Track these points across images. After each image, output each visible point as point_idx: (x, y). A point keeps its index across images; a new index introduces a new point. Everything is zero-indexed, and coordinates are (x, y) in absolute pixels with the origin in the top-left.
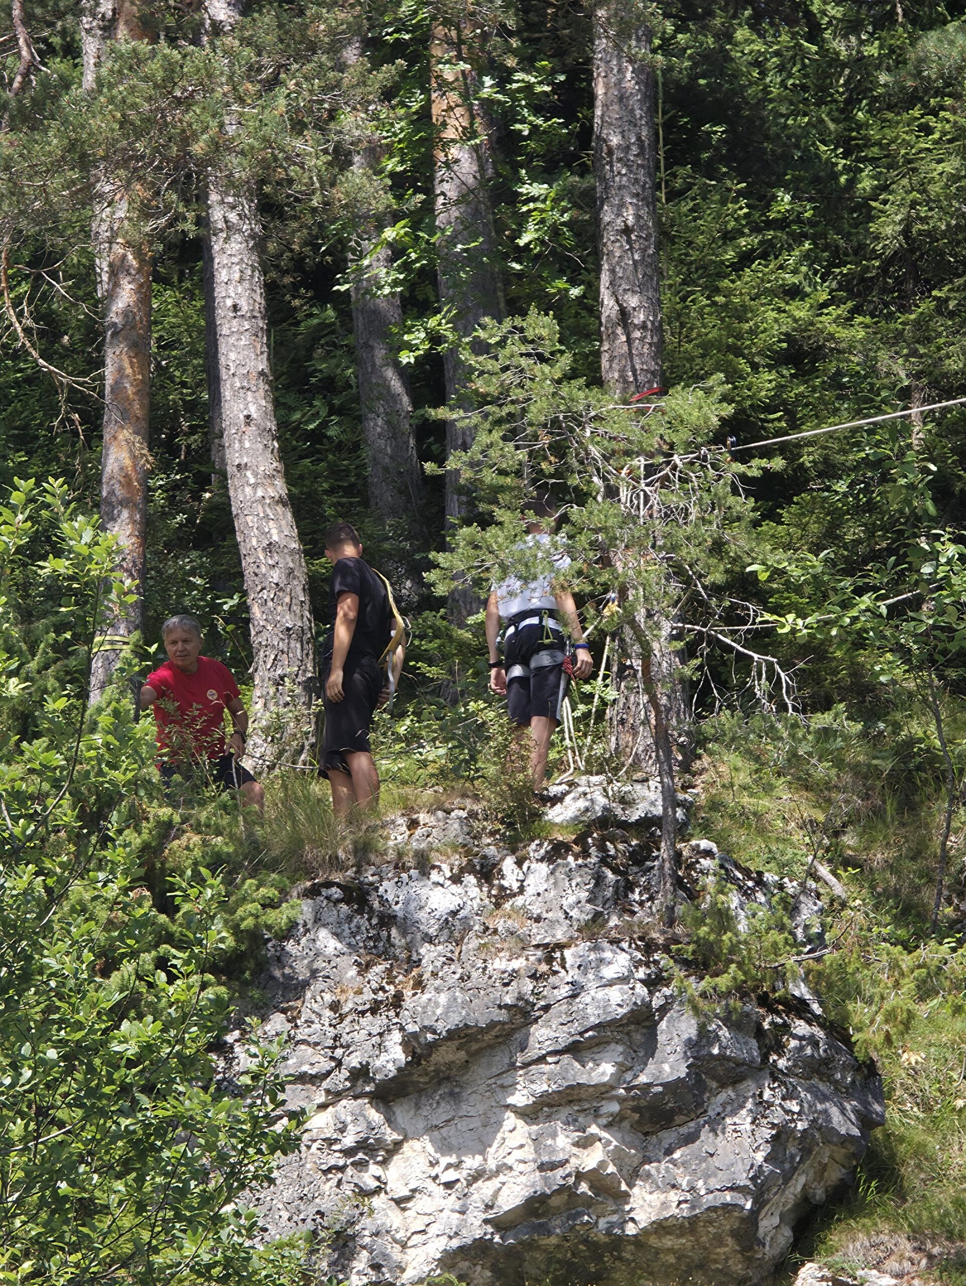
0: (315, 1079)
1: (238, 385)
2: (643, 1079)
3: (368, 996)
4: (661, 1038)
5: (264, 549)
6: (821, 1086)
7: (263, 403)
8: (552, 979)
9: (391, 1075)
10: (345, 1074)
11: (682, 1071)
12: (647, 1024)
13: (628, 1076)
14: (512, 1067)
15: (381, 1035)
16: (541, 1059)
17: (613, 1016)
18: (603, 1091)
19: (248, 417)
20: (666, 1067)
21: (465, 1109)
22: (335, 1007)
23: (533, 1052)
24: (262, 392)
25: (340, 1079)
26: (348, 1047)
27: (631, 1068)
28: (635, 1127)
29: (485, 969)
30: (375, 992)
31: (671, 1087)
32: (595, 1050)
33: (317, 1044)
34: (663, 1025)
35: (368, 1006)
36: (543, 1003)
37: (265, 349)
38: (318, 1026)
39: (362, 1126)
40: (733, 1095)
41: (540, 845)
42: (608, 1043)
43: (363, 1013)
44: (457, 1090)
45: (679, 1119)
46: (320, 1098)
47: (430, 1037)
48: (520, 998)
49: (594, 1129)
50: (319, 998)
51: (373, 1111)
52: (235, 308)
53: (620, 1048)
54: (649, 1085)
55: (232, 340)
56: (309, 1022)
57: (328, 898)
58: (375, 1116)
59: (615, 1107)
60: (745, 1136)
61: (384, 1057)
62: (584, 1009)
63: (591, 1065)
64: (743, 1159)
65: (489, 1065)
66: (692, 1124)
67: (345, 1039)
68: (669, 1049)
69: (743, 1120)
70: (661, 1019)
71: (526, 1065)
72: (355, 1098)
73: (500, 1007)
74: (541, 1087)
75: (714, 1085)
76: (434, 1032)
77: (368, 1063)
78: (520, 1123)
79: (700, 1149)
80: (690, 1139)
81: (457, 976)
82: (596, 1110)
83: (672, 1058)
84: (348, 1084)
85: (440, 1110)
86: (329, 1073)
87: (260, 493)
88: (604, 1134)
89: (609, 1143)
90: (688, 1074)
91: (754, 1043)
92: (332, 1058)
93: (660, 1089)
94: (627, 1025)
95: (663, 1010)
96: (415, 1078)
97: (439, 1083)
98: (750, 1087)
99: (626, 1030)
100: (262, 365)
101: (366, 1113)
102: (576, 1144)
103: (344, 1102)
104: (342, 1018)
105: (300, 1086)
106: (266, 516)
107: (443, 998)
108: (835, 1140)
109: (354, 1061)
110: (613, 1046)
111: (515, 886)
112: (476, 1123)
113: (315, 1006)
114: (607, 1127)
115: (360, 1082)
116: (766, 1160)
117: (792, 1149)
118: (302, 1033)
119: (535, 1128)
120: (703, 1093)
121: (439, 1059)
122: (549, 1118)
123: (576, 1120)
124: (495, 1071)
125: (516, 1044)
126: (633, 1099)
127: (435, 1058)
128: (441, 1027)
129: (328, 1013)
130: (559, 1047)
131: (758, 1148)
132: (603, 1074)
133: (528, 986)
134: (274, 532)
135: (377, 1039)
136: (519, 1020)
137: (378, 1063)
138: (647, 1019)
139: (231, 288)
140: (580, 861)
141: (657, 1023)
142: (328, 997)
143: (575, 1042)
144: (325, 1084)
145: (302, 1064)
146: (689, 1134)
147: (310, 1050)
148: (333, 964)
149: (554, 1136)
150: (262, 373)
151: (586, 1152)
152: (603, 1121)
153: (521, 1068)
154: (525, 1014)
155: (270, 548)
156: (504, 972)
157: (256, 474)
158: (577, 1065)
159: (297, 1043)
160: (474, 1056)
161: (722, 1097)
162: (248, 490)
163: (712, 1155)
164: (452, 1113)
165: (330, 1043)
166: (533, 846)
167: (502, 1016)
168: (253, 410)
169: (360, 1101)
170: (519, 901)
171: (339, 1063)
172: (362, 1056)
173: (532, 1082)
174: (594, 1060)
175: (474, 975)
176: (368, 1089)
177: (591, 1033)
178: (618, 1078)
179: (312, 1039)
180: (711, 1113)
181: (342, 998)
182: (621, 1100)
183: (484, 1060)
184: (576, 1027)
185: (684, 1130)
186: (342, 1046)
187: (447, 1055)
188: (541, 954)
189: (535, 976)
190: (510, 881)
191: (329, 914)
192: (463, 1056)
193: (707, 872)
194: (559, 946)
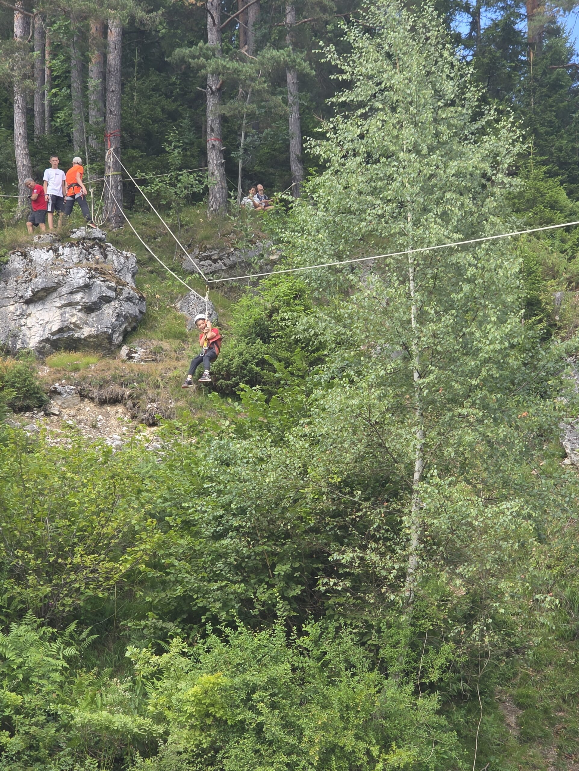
0: (11, 298)
1: (18, 125)
3: (24, 279)
5: (22, 166)
8: (67, 277)
9: (29, 298)
10: (18, 297)
11: (96, 299)
12: (89, 288)
13: (83, 300)
15: (27, 288)
16: (63, 295)
17: (80, 285)
18: (78, 303)
19: (20, 133)
20: (93, 298)
21: (45, 306)
22: (16, 281)
23: (61, 294)
26: (19, 291)
27: (84, 298)
28: (85, 312)
29: (51, 273)
30: (26, 278)
31: (94, 303)
32: (76, 293)
35: (24, 281)
36: (64, 282)
38: (12, 286)
39: (21, 310)
40: (109, 305)
42: (80, 292)
43: (23, 283)
44: (44, 302)
45: (95, 310)
46: (12, 303)
48: (59, 281)
49: (75, 312)
50: (12, 279)
52: (18, 106)
53: (82, 293)
54: (88, 302)
56: (10, 285)
57: (17, 255)
58: (24, 307)
59: (80, 307)
60: (110, 315)
61: (27, 294)
62: (74, 284)
63: (75, 297)
64: (109, 321)
65: (51, 296)
66: (98, 312)
67: (18, 289)
68: (94, 294)
69: (110, 311)
72: (20, 303)
73: (54, 283)
74: (63, 302)
75: (104, 302)
76: (38, 288)
77: (23, 295)
78: (58, 310)
79: (100, 318)
80: (98, 315)
81: (45, 275)
82: (76, 307)
83: (94, 296)
84: (18, 300)
85: (40, 307)
86: (14, 297)
87: (22, 152)
88: (77, 313)
89: (78, 316)
90: (98, 300)
91: (114, 293)
92: (15, 293)
93: (91, 303)
94: (84, 287)
95: (93, 284)
96: (34, 298)
97: (40, 300)
98: (113, 303)
99: (84, 289)
100: (24, 121)
101: (22, 307)
102: (71, 316)
103: (17, 304)
104: (18, 284)
105: (7, 300)
106: (23, 158)
107: (41, 280)
108: (133, 316)
109: (20, 294)
111: (62, 253)
112: (48, 310)
113: (11, 281)
115: (21, 299)
116: (115, 321)
117: (122, 318)
118: (8, 287)
119: (61, 311)
120: (102, 304)
122: (65, 309)
123: (71, 310)
124: (52, 298)
125: (58, 292)
126: (85, 305)
127: (39, 294)
128: (40, 287)
129: (15, 283)
130: (68, 293)
131: (113, 318)
132: (78, 299)
133: (61, 278)
134: (24, 162)
135: (25, 289)
136: (58, 286)
138: (89, 286)
140: (77, 248)
141: (92, 288)
142: (15, 279)
143: (71, 291)
144: (14, 299)
145: (7, 295)
147: (10, 291)
148: (17, 271)
149: (65, 314)
151: (73, 318)
152: (77, 310)
153: (58, 297)
154: (60, 284)
155: (24, 165)
156: (56, 274)
157: (21, 147)
158: (71, 297)
159: (7, 290)
160: (48, 294)
161: (106, 305)
163: (102, 319)
164: (42, 307)
165: (15, 290)
166: (67, 244)
167: (54, 285)
170: (62, 257)
171: (17, 295)
172: (22, 293)
173: (61, 301)
175: (49, 275)
176: (23, 301)
177: (75, 289)
178: (81, 300)
179: (11, 289)
180: (103, 309)
181: (18, 279)
182: (82, 305)
184: (72, 288)
186: (17, 291)
187: (42, 294)
188: (65, 270)
189: (63, 275)
190: (60, 252)
191: (17, 259)
192: (45, 294)
193: (109, 251)
194: (69, 268)
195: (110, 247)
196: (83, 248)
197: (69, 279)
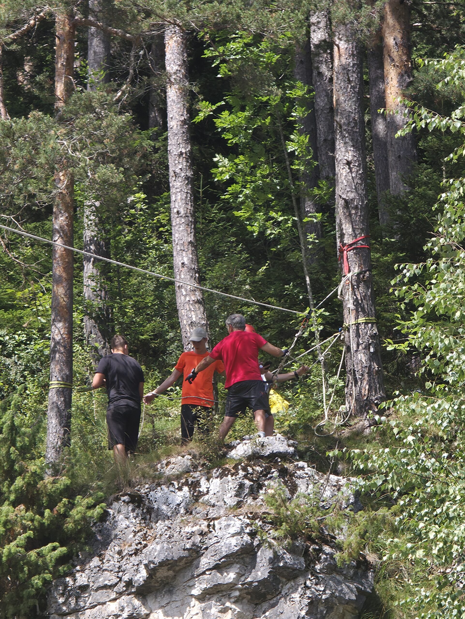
0: (111, 587)
1: (179, 249)
2: (249, 580)
3: (134, 547)
4: (258, 560)
5: (189, 325)
6: (338, 577)
7: (191, 256)
8: (210, 535)
9: (141, 584)
10: (123, 584)
11: (266, 575)
12: (252, 553)
13: (243, 579)
14: (193, 577)
15: (138, 565)
16: (204, 573)
17: (232, 551)
18: (231, 586)
19: (183, 263)
20: (259, 573)
21: (174, 597)
22: (120, 553)
23: (201, 570)
24: (190, 251)
25: (121, 586)
26: (124, 571)
27: (243, 575)
28: (250, 602)
29: (180, 532)
30: (137, 545)
31: (262, 582)
32: (227, 567)
33: (111, 571)
34: (259, 553)
35: (133, 552)
36: (205, 546)
37: (193, 230)
38: (113, 562)
39: (130, 608)
40: (293, 584)
41: (217, 470)
42: (233, 564)
43: (131, 555)
44: (171, 589)
45: (269, 597)
46: (113, 596)
47: (152, 565)
48: (194, 544)
49: (228, 604)
50: (113, 549)
51: (136, 600)
52: (178, 213)
53: (238, 566)
54: (252, 582)
55: (176, 228)
56: (109, 561)
57: (124, 501)
58: (137, 602)
59: (237, 593)
60: (297, 603)
61: (139, 575)
62: (221, 548)
63: (225, 574)
64: (295, 615)
65: (184, 577)
66: (275, 599)
67: (124, 567)
68: (261, 565)
69: (296, 596)
70: (258, 551)
71: (198, 576)
72: (128, 595)
73: (184, 550)
74: (204, 586)
75: (284, 580)
76: (154, 563)
77: (132, 579)
78: (197, 603)
79: (277, 611)
80: (273, 606)
81: (167, 536)
82: (229, 595)
83: (262, 569)
84: (124, 589)
85: (164, 599)
86: (116, 584)
87: (188, 299)
88: (233, 606)
89: (235, 610)
90: (268, 576)
91: (302, 560)
92: (118, 577)
93: (257, 584)
94: (242, 554)
95: (259, 546)
96: (153, 584)
97: (164, 586)
98: (301, 580)
99: (241, 557)
100: (191, 238)
101: (133, 602)
102: (220, 612)
103: (123, 597)
104: (123, 558)
105: (105, 591)
106: (190, 310)
107: (158, 547)
108: (343, 602)
109: (126, 578)
110: (235, 565)
111: (205, 490)
112: (179, 604)
113: (111, 553)
114: (235, 602)
115: (130, 588)
116: (307, 614)
117: (321, 608)
118: (105, 566)
119: (203, 604)
120: (279, 584)
121: (160, 575)
122: (209, 599)
123: (220, 600)
124: (186, 579)
125: (194, 566)
126: (245, 589)
127: (158, 575)
128: (157, 561)
129: (117, 556)
130: (211, 567)
131: (302, 609)
132: (230, 578)
133: (198, 539)
134: (194, 316)
135: (135, 567)
136: (194, 555)
137: (136, 578)
138: (252, 551)
139: (177, 203)
140: (234, 477)
141: (257, 553)
142: (117, 549)
143: (217, 564)
144: (116, 589)
145: (105, 580)
146: (274, 603)
147: (109, 574)
148: (123, 532)
149: (210, 608)
150: (190, 242)
151: (225, 615)
152: (233, 600)
153: (197, 577)
154: (198, 552)
155: (192, 324)
156: (188, 533)
157: (186, 290)
158: (219, 575)
159: (103, 571)
160: (177, 573)
161: (289, 585)
162: (183, 298)
163: (282, 613)
164: (169, 600)
165: (117, 570)
166: (215, 471)
167: (186, 553)
168: (186, 261)
169: (130, 596)
170: (206, 497)
171: (121, 580)
172: (130, 576)
173: (200, 584)
174: (226, 572)
175: (175, 535)
176: (133, 590)
177: (223, 560)
178: (237, 579)
179: (110, 568)
180: (283, 593)
181: (123, 549)
182: (240, 590)
183: (182, 574)
184: (218, 557)
185: (272, 602)
186: (122, 571)
187: (163, 573)
188: (206, 523)
189: (202, 534)
190: (203, 489)
191: (124, 509)
192: (171, 573)
193: (300, 477)
194: (214, 519)
195: (302, 468)
196: (245, 477)
197: (214, 540)
